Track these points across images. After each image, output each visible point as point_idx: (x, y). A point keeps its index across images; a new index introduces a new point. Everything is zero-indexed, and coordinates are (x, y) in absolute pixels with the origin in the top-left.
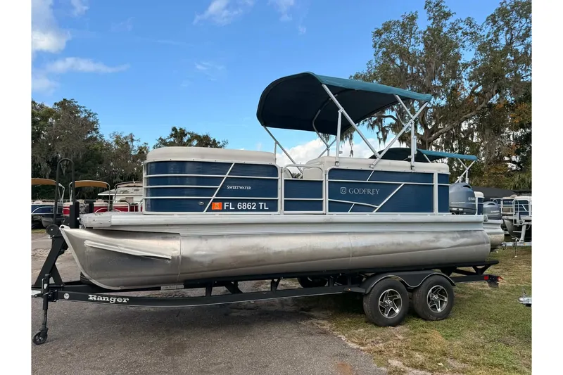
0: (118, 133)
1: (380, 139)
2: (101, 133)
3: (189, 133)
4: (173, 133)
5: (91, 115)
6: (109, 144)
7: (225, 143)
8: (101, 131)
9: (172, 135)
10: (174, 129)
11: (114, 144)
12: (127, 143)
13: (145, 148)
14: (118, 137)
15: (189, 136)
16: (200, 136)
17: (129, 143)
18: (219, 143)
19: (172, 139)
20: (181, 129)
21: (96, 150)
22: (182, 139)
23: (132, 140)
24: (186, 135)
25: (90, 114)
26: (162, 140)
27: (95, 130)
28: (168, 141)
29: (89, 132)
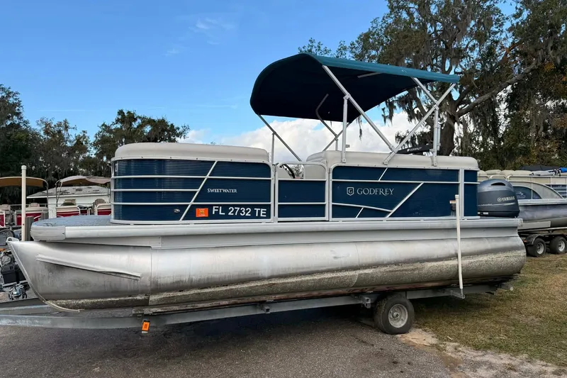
0: (48, 118)
1: (385, 118)
2: (25, 119)
3: (140, 118)
4: (120, 117)
5: (11, 95)
6: (36, 134)
7: (186, 128)
8: (25, 116)
9: (118, 121)
10: (121, 112)
11: (42, 133)
12: (59, 132)
13: (84, 136)
14: (48, 125)
15: (139, 121)
16: (154, 121)
17: (63, 132)
18: (178, 128)
19: (119, 126)
20: (129, 112)
21: (20, 140)
22: (131, 125)
23: (66, 128)
24: (135, 120)
25: (9, 94)
26: (106, 126)
27: (18, 114)
28: (113, 127)
29: (8, 118)
